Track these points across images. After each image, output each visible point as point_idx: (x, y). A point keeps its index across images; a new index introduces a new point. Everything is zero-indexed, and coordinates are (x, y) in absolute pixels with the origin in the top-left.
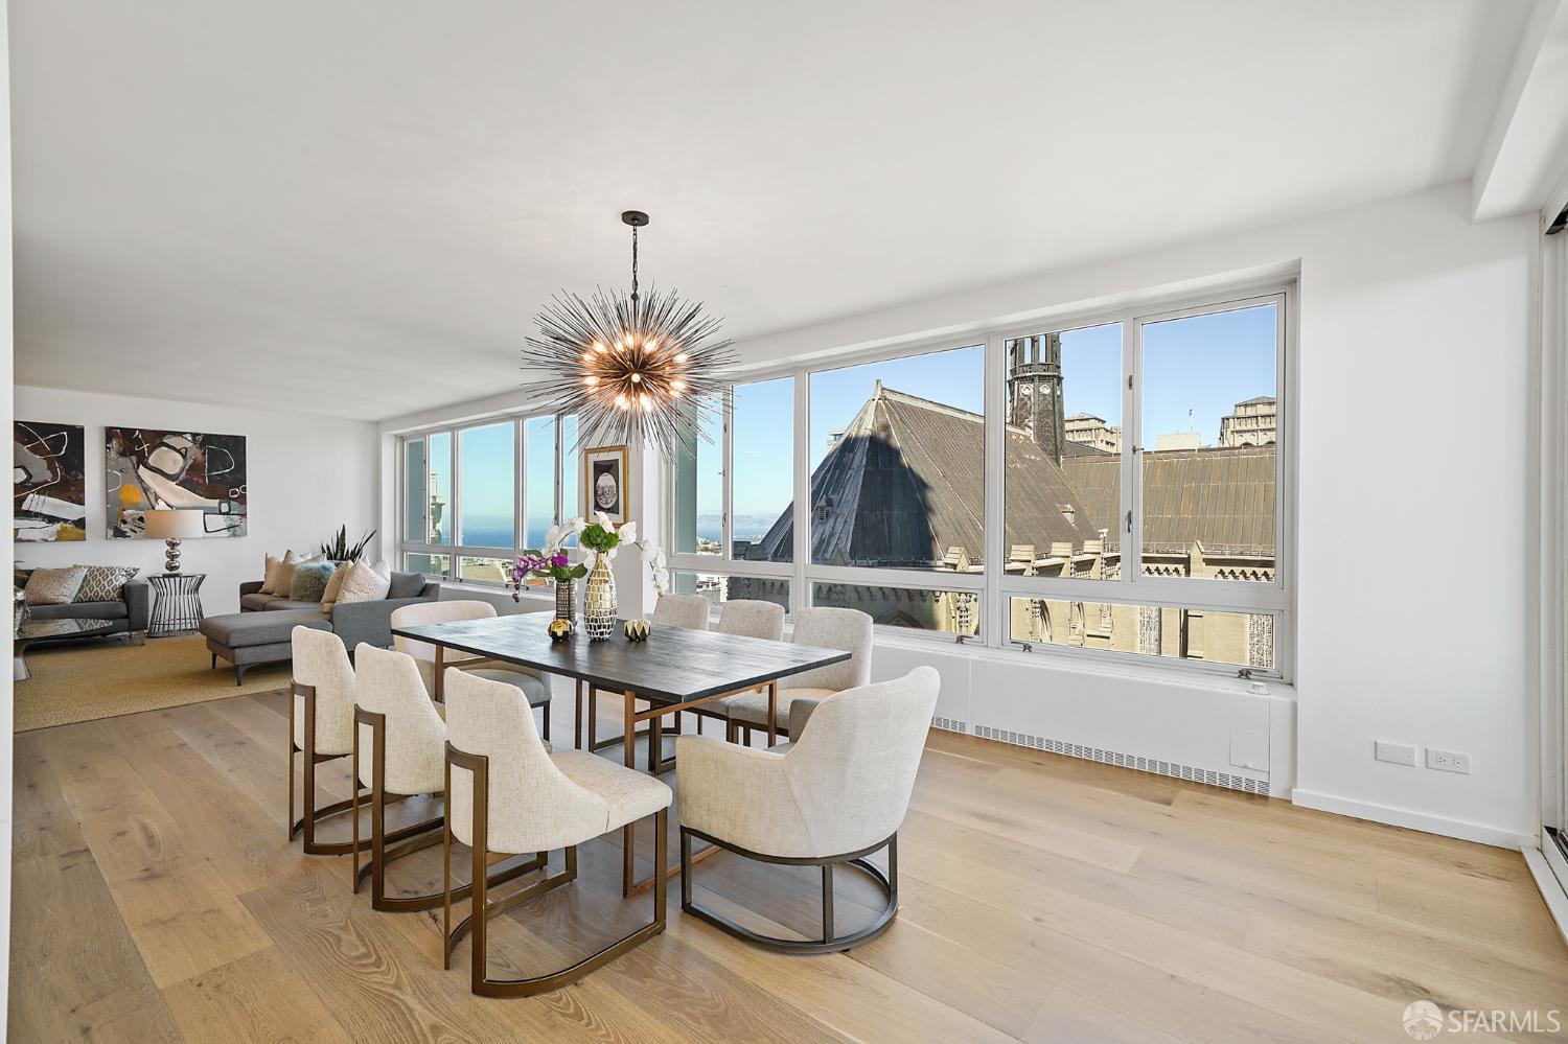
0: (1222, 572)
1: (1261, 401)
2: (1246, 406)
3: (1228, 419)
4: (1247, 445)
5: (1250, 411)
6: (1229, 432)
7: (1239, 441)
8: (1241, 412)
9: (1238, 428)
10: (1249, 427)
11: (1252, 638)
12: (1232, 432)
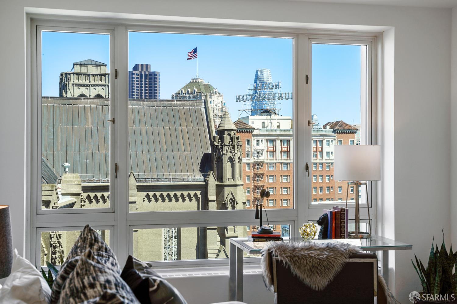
0: (148, 196)
1: (90, 63)
2: (81, 65)
3: (70, 74)
4: (82, 96)
5: (84, 70)
6: (70, 85)
7: (77, 92)
8: (78, 69)
9: (77, 82)
10: (84, 82)
11: (165, 244)
12: (73, 85)
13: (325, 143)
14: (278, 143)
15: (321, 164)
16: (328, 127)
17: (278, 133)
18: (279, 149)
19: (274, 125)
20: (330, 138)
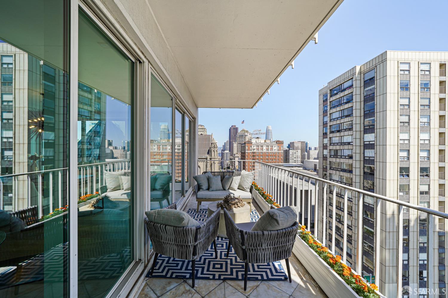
13: (274, 147)
14: (260, 147)
15: (272, 153)
16: (275, 142)
17: (260, 144)
18: (260, 148)
19: (259, 141)
20: (275, 145)
